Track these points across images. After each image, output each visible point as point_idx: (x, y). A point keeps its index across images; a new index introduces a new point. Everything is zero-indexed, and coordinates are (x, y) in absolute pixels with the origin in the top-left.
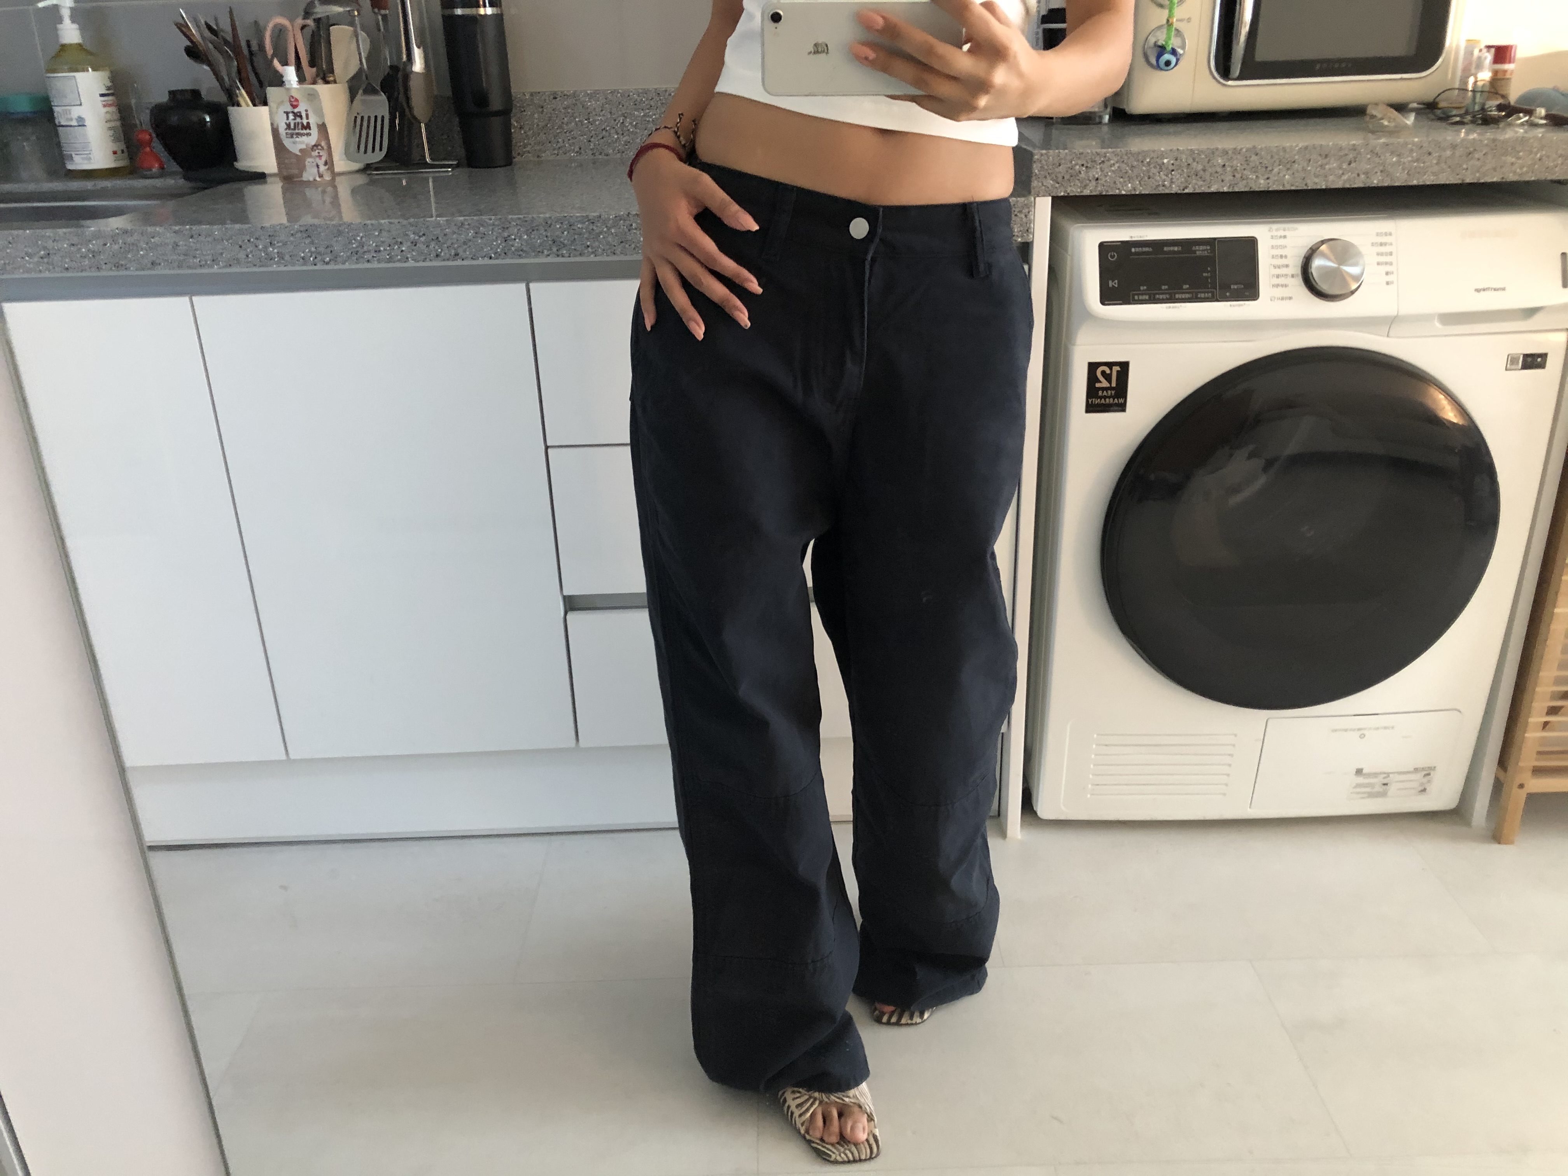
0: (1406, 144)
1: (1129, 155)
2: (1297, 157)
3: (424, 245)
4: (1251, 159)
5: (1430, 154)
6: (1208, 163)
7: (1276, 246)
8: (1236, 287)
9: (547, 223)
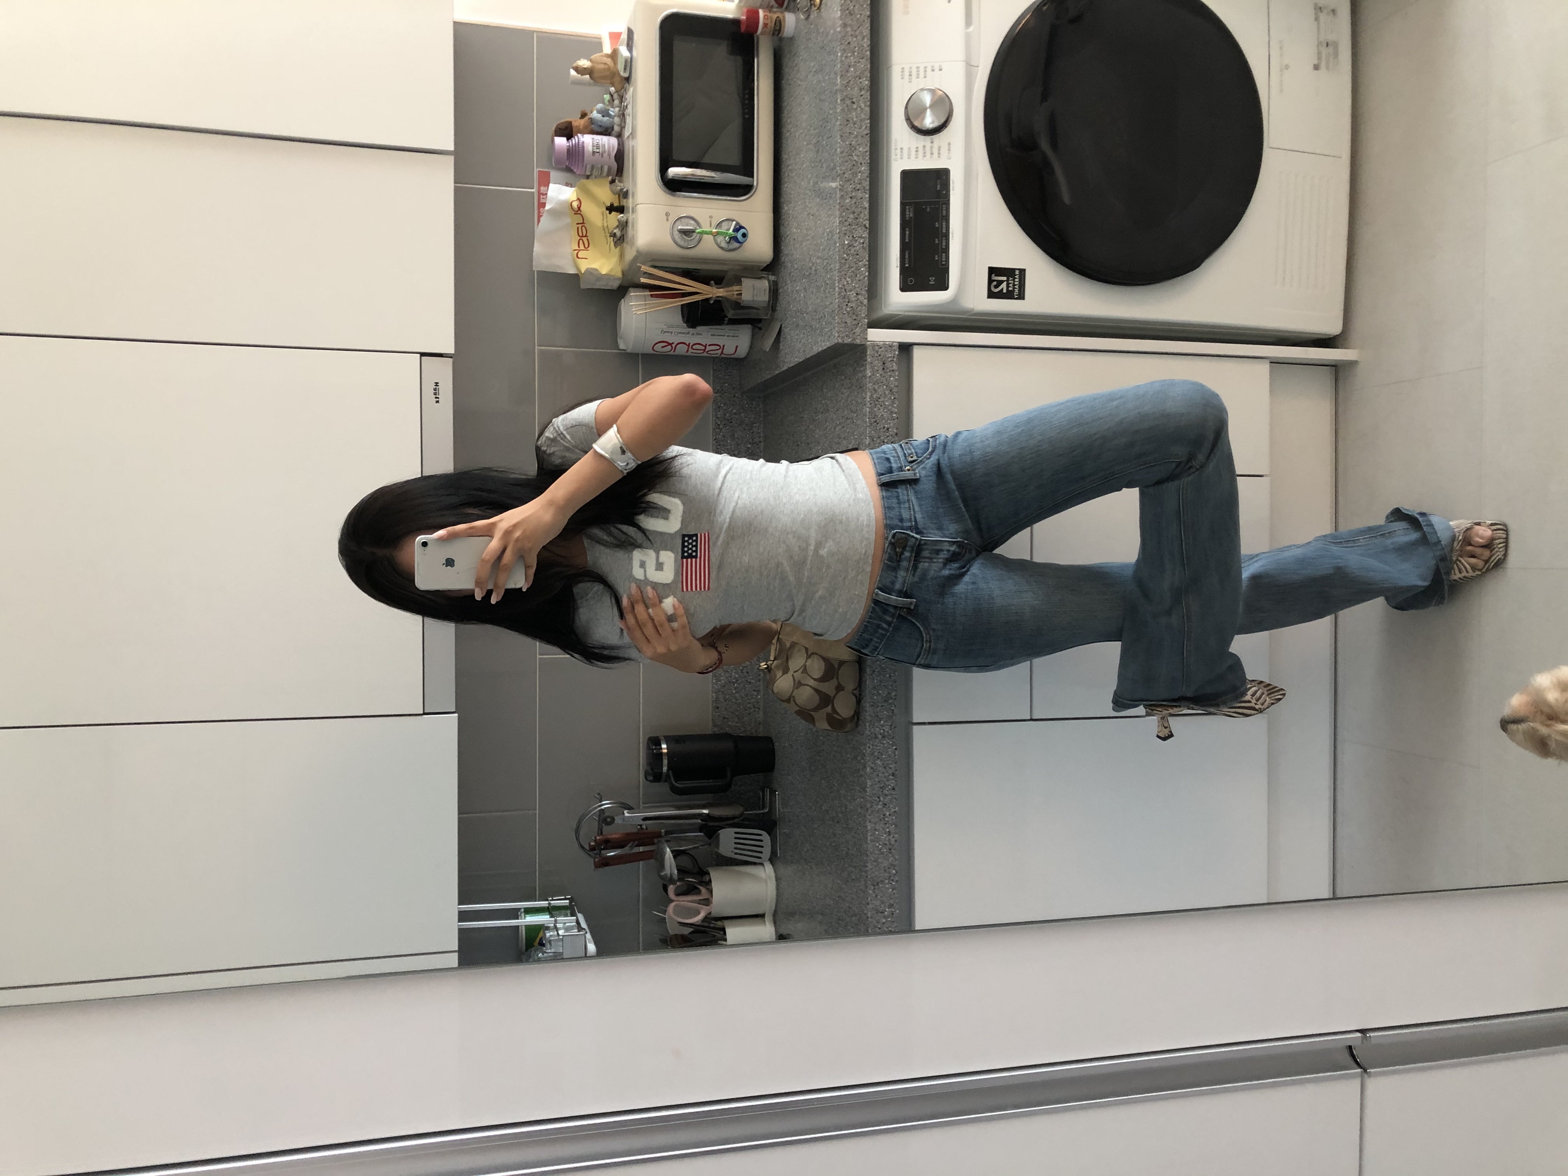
0: (841, 61)
1: (841, 270)
2: (847, 143)
3: (884, 798)
4: (847, 177)
5: (849, 43)
6: (848, 209)
7: (908, 155)
8: (939, 186)
9: (872, 705)
